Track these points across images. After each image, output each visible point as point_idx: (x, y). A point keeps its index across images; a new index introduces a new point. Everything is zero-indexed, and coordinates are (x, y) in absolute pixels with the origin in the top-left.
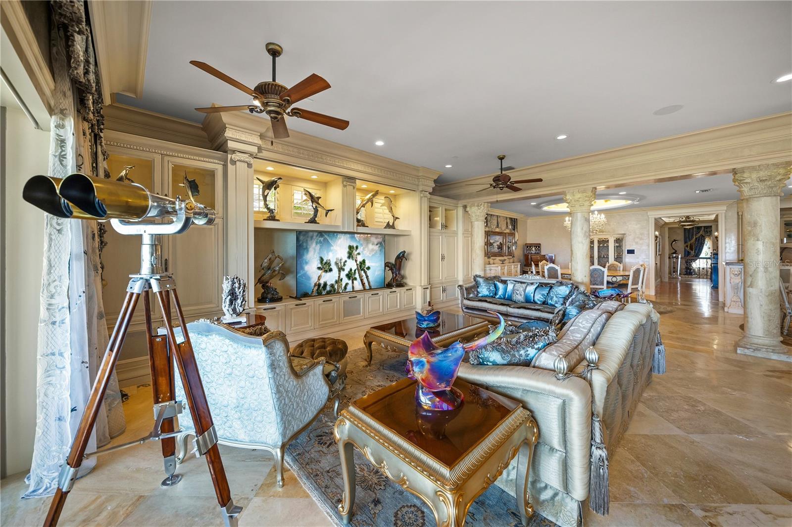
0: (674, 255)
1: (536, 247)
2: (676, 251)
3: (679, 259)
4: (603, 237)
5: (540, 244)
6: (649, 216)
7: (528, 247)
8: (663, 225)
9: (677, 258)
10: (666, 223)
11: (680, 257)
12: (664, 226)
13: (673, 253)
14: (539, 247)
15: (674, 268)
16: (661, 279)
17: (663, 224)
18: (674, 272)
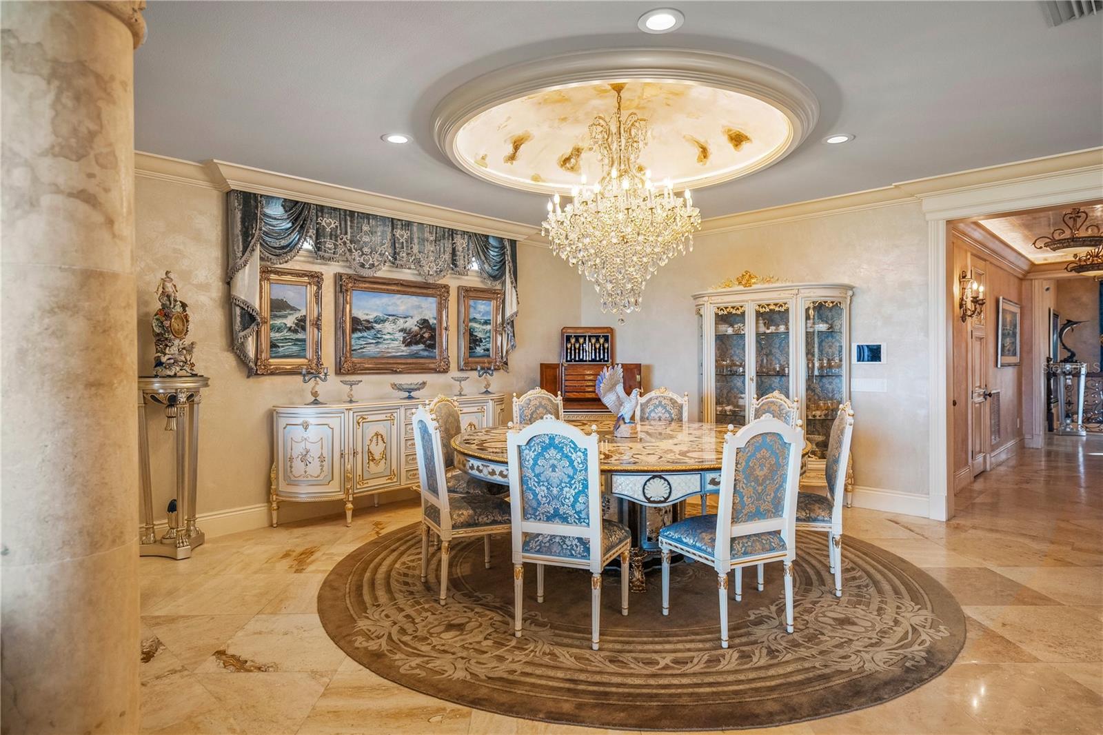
0: (1068, 367)
1: (597, 338)
2: (1073, 355)
3: (1083, 378)
4: (771, 298)
5: (611, 330)
6: (928, 217)
7: (568, 338)
8: (1028, 272)
9: (1077, 375)
10: (1033, 264)
11: (1083, 371)
12: (1030, 276)
13: (1066, 361)
14: (606, 339)
15: (1069, 403)
16: (1022, 441)
17: (1026, 267)
18: (1067, 416)
